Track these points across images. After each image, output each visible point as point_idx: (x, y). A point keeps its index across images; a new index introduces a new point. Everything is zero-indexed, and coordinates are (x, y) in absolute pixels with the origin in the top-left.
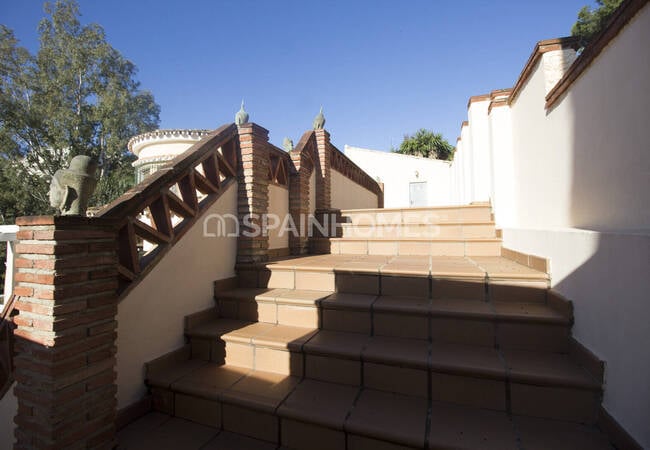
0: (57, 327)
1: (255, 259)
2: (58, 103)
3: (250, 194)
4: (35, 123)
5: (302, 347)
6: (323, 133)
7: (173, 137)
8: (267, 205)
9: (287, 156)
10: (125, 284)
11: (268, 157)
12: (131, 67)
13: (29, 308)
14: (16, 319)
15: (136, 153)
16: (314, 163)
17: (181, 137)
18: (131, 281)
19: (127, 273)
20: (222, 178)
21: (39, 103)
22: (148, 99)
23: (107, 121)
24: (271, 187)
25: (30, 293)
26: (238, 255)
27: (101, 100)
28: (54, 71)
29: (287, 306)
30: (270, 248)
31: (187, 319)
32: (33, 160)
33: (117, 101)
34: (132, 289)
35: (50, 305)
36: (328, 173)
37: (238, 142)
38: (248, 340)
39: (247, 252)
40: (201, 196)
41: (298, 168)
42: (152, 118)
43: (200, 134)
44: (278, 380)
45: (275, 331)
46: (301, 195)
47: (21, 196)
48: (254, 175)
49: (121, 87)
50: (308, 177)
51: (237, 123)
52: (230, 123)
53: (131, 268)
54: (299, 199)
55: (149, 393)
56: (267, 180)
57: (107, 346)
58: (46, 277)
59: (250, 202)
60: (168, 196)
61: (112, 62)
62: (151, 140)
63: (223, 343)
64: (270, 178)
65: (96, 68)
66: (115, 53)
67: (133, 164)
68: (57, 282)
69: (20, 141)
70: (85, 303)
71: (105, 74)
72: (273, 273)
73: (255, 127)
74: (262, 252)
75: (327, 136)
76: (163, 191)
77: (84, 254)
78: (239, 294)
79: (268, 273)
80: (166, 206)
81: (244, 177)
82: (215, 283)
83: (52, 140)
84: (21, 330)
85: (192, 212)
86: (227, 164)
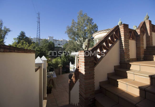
0: (85, 71)
1: (126, 61)
2: (80, 30)
3: (123, 43)
4: (78, 35)
5: (145, 89)
6: (149, 21)
7: (101, 32)
8: (129, 46)
9: (135, 31)
10: (95, 64)
11: (129, 32)
12: (92, 19)
13: (81, 67)
14: (79, 69)
15: (94, 37)
16: (145, 31)
17: (103, 32)
18: (96, 64)
19: (96, 62)
20: (115, 40)
21: (78, 31)
22: (96, 25)
23: (88, 32)
24: (130, 41)
25: (81, 64)
26: (120, 60)
27: (87, 28)
28: (80, 25)
29: (138, 76)
30: (130, 58)
31: (108, 74)
32: (78, 41)
33: (90, 27)
34: (97, 65)
35: (84, 67)
36: (151, 34)
37: (119, 30)
38: (125, 83)
39: (123, 59)
40: (110, 45)
41: (139, 34)
42: (96, 29)
43: (107, 30)
44: (136, 96)
45: (133, 82)
46: (141, 42)
47: (76, 47)
48: (125, 38)
49: (90, 24)
50: (143, 36)
51: (119, 25)
52: (117, 25)
53: (96, 61)
54: (140, 43)
55: (100, 88)
56: (129, 39)
57: (93, 76)
58: (83, 62)
59: (123, 45)
60: (103, 45)
61: (89, 19)
62: (97, 34)
63: (118, 82)
64: (129, 38)
65: (86, 22)
66: (89, 17)
67: (93, 39)
68: (85, 63)
69: (76, 38)
70: (89, 67)
71: (87, 22)
72: (132, 65)
73: (124, 24)
74: (128, 59)
75: (150, 22)
76: (102, 44)
77: (89, 58)
78: (121, 70)
79: (130, 65)
80: (103, 48)
81: (121, 39)
82: (115, 66)
83: (80, 37)
84: (80, 71)
85: (108, 49)
86: (116, 36)
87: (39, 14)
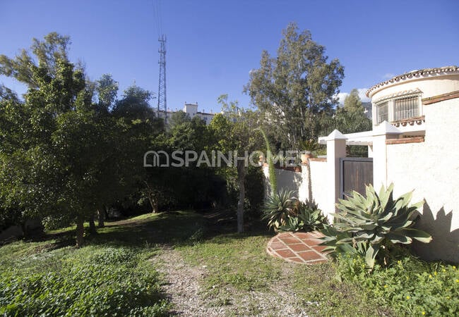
12: (321, 49)
28: (287, 65)
42: (339, 76)
87: (163, 42)
